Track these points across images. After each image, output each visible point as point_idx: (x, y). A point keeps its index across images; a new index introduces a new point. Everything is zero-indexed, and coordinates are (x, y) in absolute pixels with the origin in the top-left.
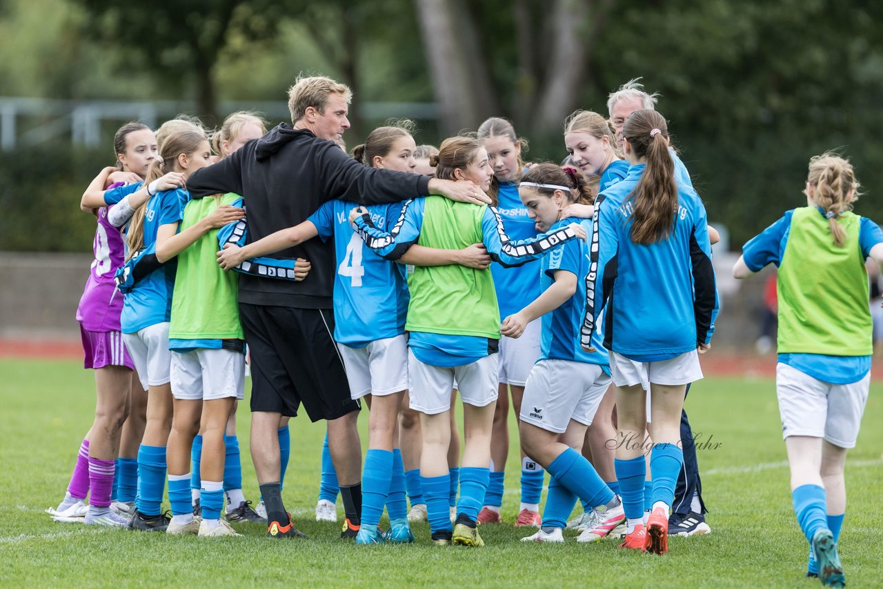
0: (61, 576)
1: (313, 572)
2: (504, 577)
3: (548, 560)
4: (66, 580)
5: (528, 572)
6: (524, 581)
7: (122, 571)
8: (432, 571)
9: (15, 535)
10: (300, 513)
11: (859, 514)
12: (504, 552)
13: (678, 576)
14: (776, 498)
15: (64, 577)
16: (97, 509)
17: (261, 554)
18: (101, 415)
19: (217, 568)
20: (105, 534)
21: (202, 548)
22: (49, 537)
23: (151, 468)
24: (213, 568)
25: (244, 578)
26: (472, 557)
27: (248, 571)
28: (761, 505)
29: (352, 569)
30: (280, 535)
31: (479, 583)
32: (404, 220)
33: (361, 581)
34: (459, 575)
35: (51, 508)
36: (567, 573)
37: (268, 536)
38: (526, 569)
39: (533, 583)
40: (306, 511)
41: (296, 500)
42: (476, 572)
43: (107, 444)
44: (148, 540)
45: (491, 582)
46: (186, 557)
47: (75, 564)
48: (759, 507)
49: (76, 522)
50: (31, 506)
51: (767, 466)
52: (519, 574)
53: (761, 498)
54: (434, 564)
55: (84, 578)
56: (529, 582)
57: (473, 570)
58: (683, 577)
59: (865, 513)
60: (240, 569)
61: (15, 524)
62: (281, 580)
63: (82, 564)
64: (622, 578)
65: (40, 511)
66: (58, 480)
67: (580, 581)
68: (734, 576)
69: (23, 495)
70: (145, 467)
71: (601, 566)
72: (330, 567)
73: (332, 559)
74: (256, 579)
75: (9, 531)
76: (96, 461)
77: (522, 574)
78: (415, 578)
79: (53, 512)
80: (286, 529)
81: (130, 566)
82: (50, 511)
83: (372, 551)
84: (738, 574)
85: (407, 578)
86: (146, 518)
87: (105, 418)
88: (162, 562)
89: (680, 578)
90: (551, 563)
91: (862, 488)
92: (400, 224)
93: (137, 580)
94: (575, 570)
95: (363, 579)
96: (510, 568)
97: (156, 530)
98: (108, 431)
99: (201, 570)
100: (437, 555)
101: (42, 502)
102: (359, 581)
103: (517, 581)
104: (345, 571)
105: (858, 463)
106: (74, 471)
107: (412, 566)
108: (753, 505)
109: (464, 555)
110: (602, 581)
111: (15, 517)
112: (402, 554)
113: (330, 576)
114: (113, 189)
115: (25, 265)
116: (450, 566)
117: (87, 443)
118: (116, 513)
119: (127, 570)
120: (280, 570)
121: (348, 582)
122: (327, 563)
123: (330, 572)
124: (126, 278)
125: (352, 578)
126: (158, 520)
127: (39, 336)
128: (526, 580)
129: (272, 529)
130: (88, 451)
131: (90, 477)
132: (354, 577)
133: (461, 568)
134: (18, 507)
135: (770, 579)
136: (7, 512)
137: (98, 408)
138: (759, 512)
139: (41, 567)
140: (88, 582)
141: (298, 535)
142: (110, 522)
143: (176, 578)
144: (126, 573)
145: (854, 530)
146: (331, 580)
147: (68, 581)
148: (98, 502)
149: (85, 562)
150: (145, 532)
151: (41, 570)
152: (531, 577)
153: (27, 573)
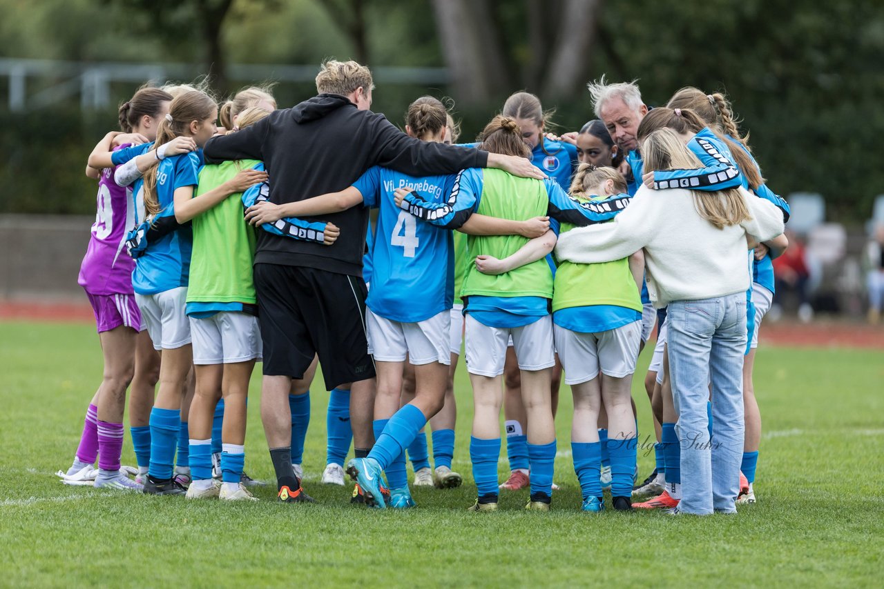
0: (71, 539)
1: (323, 537)
2: (514, 543)
3: (558, 526)
4: (76, 542)
5: (538, 538)
6: (534, 547)
7: (132, 534)
8: (442, 536)
9: (25, 497)
10: (310, 477)
11: (868, 483)
12: (514, 518)
13: (688, 544)
14: (786, 466)
15: (74, 540)
16: (106, 473)
17: (272, 518)
18: (108, 378)
19: (227, 532)
20: (115, 498)
21: (212, 512)
22: (60, 500)
23: (164, 432)
24: (223, 532)
25: (254, 542)
26: (482, 523)
27: (258, 535)
28: (771, 473)
29: (362, 534)
30: (290, 500)
31: (489, 549)
32: (459, 189)
33: (371, 546)
34: (469, 541)
35: (60, 471)
36: (577, 540)
37: (278, 501)
38: (536, 535)
39: (543, 549)
40: (316, 476)
41: (305, 464)
42: (486, 538)
43: (115, 406)
44: (159, 504)
45: (501, 548)
46: (196, 521)
47: (85, 527)
48: (769, 475)
49: (86, 486)
50: (40, 469)
51: (776, 434)
52: (529, 541)
53: (771, 466)
54: (444, 530)
55: (94, 542)
56: (539, 548)
57: (483, 536)
58: (692, 545)
59: (875, 482)
60: (250, 534)
61: (25, 486)
62: (291, 545)
63: (92, 527)
64: (632, 545)
65: (50, 474)
66: (68, 443)
67: (590, 548)
68: (744, 544)
69: (33, 458)
70: (157, 430)
71: (611, 533)
72: (340, 532)
73: (342, 524)
74: (265, 544)
75: (19, 493)
76: (104, 424)
77: (531, 540)
78: (425, 544)
79: (63, 475)
80: (296, 494)
81: (141, 530)
82: (60, 474)
83: (382, 516)
84: (747, 541)
85: (417, 544)
86: (157, 481)
87: (112, 380)
88: (172, 526)
89: (690, 546)
90: (561, 530)
91: (872, 457)
92: (456, 193)
93: (147, 544)
94: (585, 536)
95: (373, 544)
96: (520, 534)
97: (165, 494)
98: (115, 394)
99: (211, 534)
100: (447, 521)
101: (52, 465)
102: (370, 546)
103: (526, 547)
104: (355, 536)
105: (868, 432)
106: (83, 433)
107: (422, 531)
108: (763, 473)
109: (473, 521)
110: (612, 548)
111: (25, 480)
112: (412, 519)
113: (341, 541)
114: (120, 150)
115: (34, 227)
116: (460, 532)
117: (94, 408)
118: (126, 476)
119: (137, 533)
120: (290, 535)
121: (358, 547)
122: (337, 528)
123: (340, 537)
124: (139, 242)
125: (362, 544)
126: (169, 484)
127: (48, 299)
128: (536, 546)
129: (283, 494)
130: (96, 416)
131: (99, 440)
132: (364, 542)
133: (471, 534)
134: (28, 470)
135: (779, 547)
136: (17, 475)
137: (106, 372)
138: (769, 480)
139: (52, 530)
140: (98, 545)
141: (308, 500)
142: (120, 486)
143: (186, 542)
144: (136, 537)
145: (863, 498)
146: (341, 545)
147: (78, 544)
148: (107, 466)
149: (95, 526)
150: (155, 496)
151: (51, 533)
152: (540, 544)
153: (37, 536)
